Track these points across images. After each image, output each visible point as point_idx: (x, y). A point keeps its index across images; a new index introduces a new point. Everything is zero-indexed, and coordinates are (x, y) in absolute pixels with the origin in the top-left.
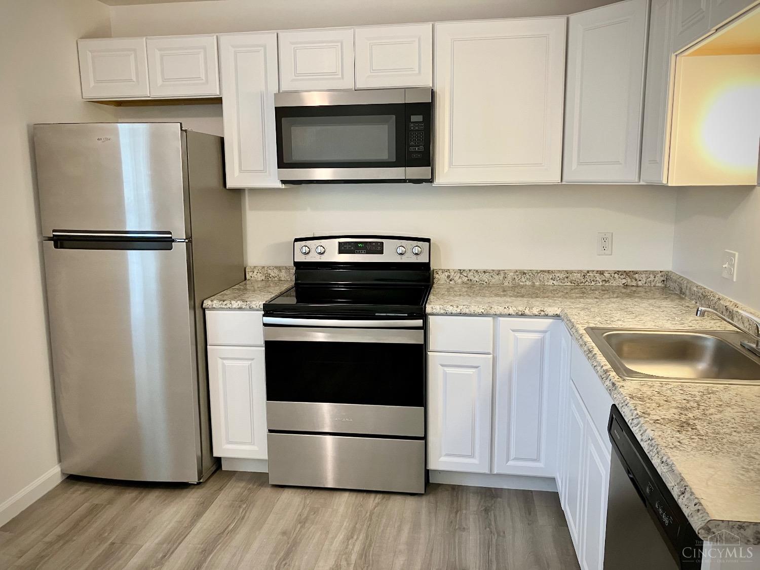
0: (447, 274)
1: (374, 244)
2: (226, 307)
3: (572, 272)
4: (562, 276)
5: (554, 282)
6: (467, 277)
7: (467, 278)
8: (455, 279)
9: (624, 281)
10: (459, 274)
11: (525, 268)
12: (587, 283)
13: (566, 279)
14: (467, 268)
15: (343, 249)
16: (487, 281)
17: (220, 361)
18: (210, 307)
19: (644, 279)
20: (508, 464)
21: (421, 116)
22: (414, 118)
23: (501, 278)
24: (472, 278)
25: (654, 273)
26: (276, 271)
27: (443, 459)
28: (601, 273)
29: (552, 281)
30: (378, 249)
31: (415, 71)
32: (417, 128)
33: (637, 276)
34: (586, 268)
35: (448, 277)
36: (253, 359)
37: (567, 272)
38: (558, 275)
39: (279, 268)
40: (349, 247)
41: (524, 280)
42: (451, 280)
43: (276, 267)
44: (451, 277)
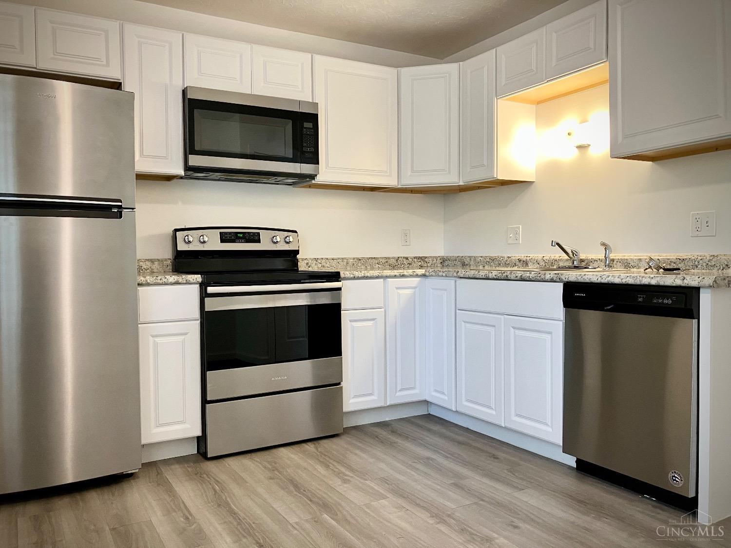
0: (306, 261)
1: (252, 234)
2: (161, 282)
3: (389, 258)
4: (384, 261)
5: (379, 266)
6: (321, 263)
7: (321, 265)
8: (312, 265)
9: (420, 263)
10: (315, 261)
11: (360, 256)
12: (399, 266)
13: (386, 263)
14: (319, 257)
15: (224, 238)
16: (335, 266)
17: (151, 339)
18: (143, 283)
19: (431, 262)
20: (396, 395)
21: (311, 124)
22: (307, 125)
23: (345, 264)
24: (324, 264)
25: (436, 258)
26: (148, 263)
27: (352, 401)
28: (407, 258)
29: (377, 265)
30: (255, 239)
31: (299, 88)
32: (308, 133)
33: (426, 260)
34: (396, 256)
35: (307, 264)
36: (186, 334)
37: (386, 258)
38: (381, 260)
39: (152, 261)
40: (230, 237)
41: (360, 265)
42: (309, 267)
43: (148, 260)
44: (309, 264)
